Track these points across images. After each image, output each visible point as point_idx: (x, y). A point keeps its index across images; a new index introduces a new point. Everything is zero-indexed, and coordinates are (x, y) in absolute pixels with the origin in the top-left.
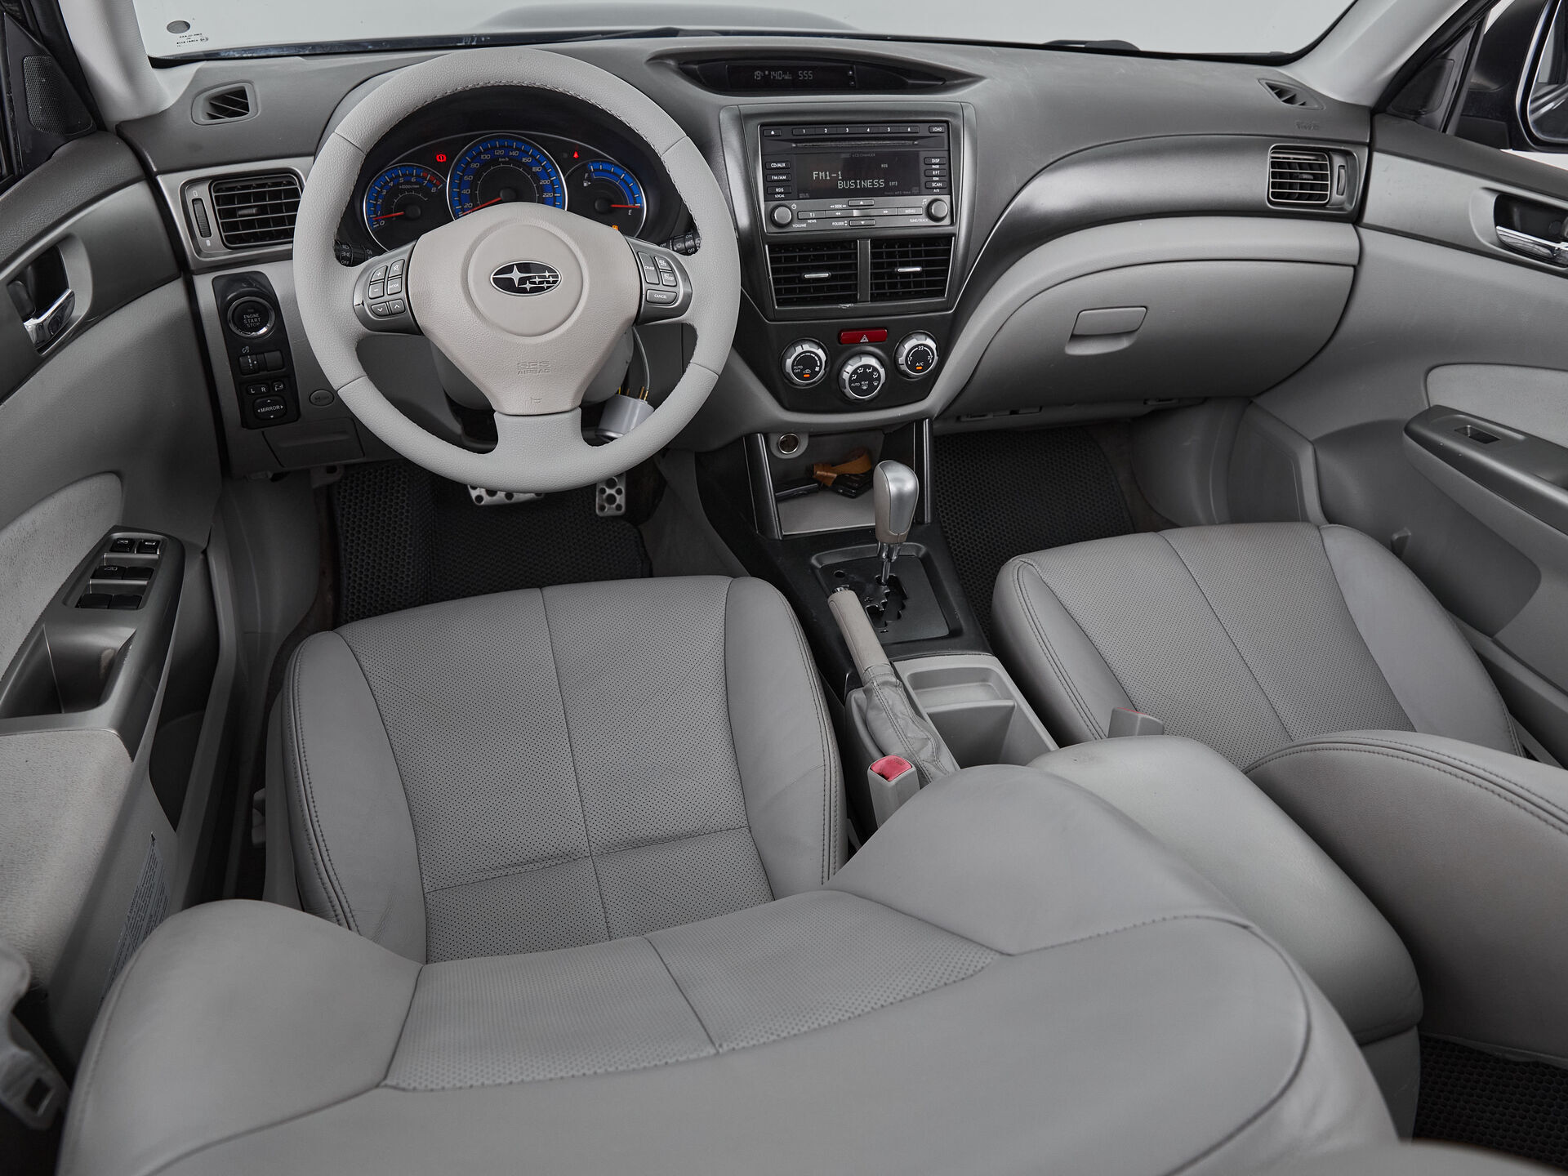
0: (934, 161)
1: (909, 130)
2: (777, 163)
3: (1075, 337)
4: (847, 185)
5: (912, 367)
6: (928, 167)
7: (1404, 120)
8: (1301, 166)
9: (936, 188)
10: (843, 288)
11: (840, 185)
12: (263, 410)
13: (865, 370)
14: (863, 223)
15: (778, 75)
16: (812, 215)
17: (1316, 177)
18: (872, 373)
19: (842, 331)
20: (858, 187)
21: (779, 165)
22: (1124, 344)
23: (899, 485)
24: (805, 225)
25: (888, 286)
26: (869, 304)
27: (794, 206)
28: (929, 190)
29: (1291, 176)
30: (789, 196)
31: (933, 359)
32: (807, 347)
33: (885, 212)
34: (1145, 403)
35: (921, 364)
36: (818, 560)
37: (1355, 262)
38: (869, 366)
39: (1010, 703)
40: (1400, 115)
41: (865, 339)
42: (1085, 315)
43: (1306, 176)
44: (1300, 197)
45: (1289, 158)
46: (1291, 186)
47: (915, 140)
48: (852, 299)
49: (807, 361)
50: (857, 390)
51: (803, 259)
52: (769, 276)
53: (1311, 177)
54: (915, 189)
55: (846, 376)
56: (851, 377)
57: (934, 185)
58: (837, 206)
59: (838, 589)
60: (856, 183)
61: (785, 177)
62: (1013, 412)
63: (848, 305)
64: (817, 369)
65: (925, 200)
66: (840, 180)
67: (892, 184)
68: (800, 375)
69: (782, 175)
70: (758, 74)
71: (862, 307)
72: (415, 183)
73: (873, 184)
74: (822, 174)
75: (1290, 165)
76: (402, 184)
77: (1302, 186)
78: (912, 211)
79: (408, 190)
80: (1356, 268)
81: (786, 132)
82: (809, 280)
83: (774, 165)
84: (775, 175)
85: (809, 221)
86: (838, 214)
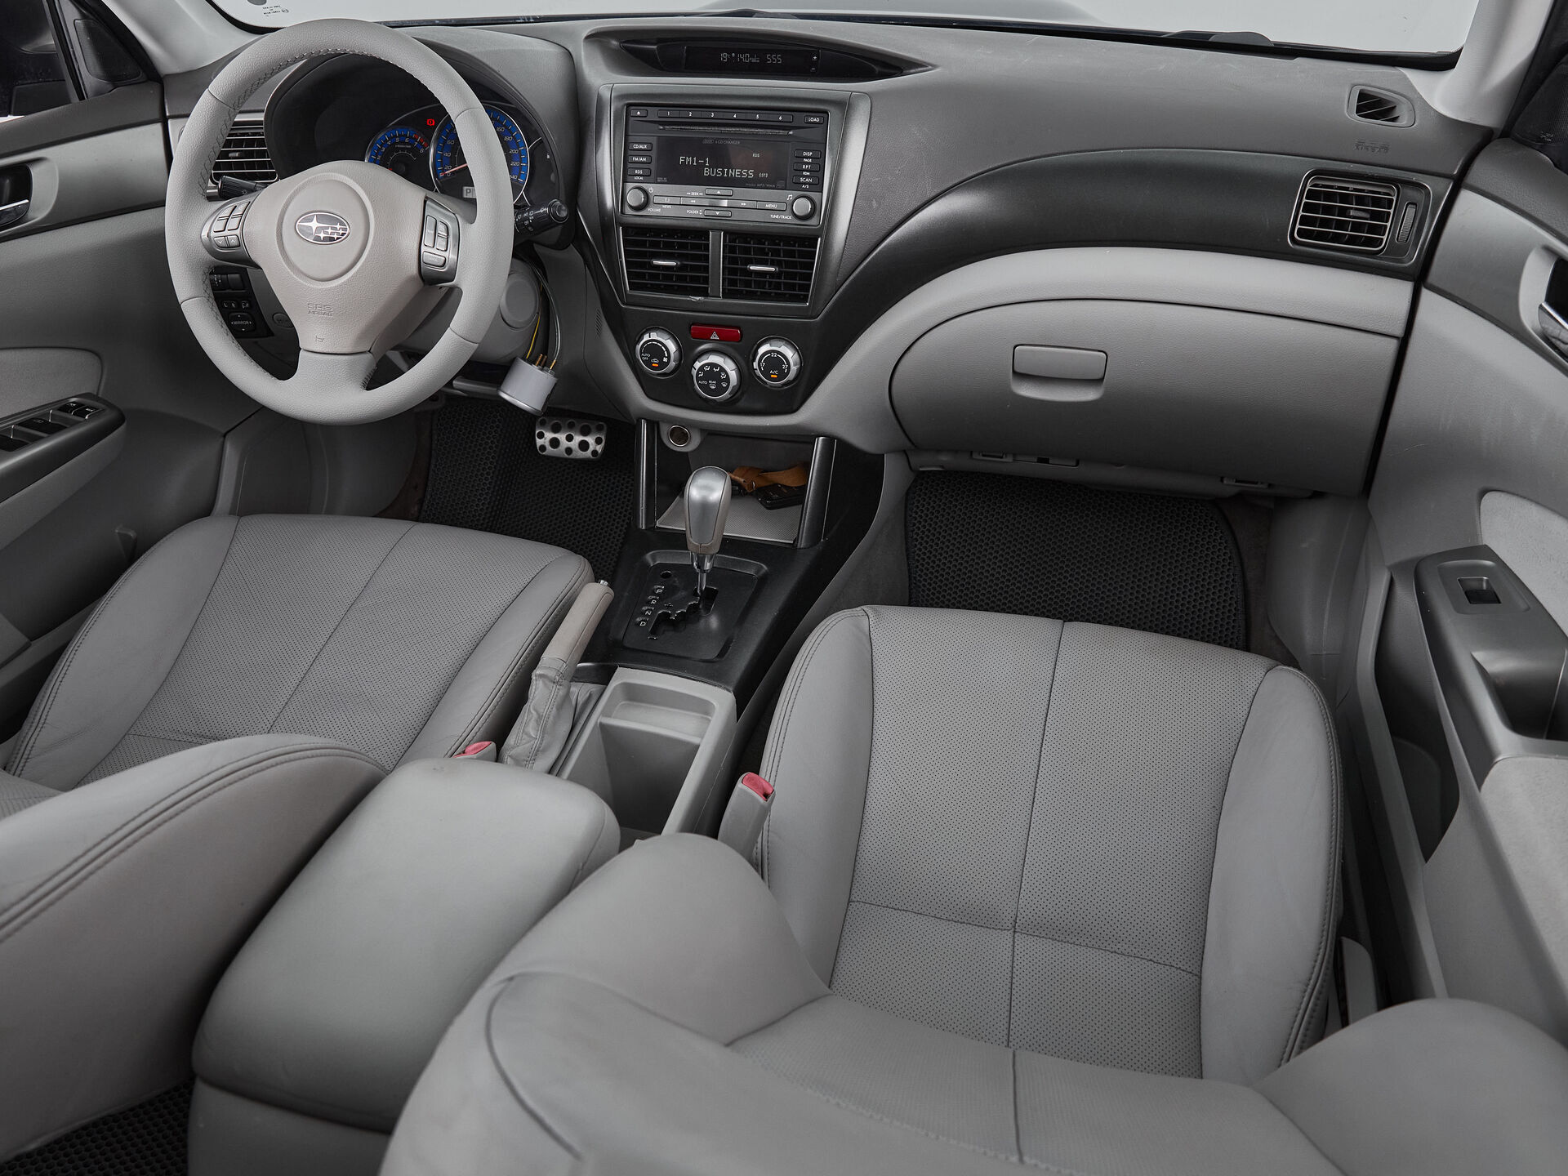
0: (805, 154)
1: (780, 118)
2: (639, 143)
3: (1020, 376)
4: (713, 173)
5: (766, 373)
6: (799, 160)
7: (1526, 148)
8: (1360, 200)
9: (805, 184)
10: (692, 279)
11: (706, 172)
12: (235, 323)
13: (711, 369)
14: (718, 213)
15: (745, 58)
16: (666, 200)
17: (1375, 216)
18: (719, 373)
19: (693, 324)
20: (725, 175)
21: (641, 147)
22: (1089, 395)
23: (704, 493)
24: (659, 210)
25: (739, 284)
26: (721, 300)
27: (651, 188)
28: (797, 186)
29: (1343, 212)
30: (648, 177)
31: (789, 368)
32: (654, 336)
33: (743, 204)
34: (1222, 481)
35: (775, 372)
36: (654, 558)
37: (1399, 330)
38: (716, 365)
39: (695, 740)
40: (1524, 142)
41: (715, 336)
42: (1020, 350)
43: (1356, 213)
44: (1352, 240)
45: (1347, 189)
46: (1341, 225)
47: (790, 130)
48: (704, 292)
49: (656, 350)
50: (705, 388)
51: (656, 244)
52: (621, 257)
53: (1368, 216)
54: (781, 183)
55: (694, 372)
56: (698, 372)
57: (802, 180)
58: (693, 194)
59: (602, 581)
60: (723, 172)
61: (645, 159)
62: (1041, 460)
63: (698, 298)
64: (665, 360)
65: (790, 196)
66: (707, 167)
67: (761, 175)
68: (648, 363)
69: (643, 156)
70: (724, 56)
71: (715, 301)
72: (408, 144)
73: (741, 174)
74: (689, 159)
75: (1345, 198)
76: (398, 143)
77: (1357, 227)
78: (773, 206)
79: (403, 149)
80: (1404, 342)
81: (654, 113)
82: (659, 267)
83: (636, 146)
84: (636, 156)
85: (664, 206)
86: (693, 201)
